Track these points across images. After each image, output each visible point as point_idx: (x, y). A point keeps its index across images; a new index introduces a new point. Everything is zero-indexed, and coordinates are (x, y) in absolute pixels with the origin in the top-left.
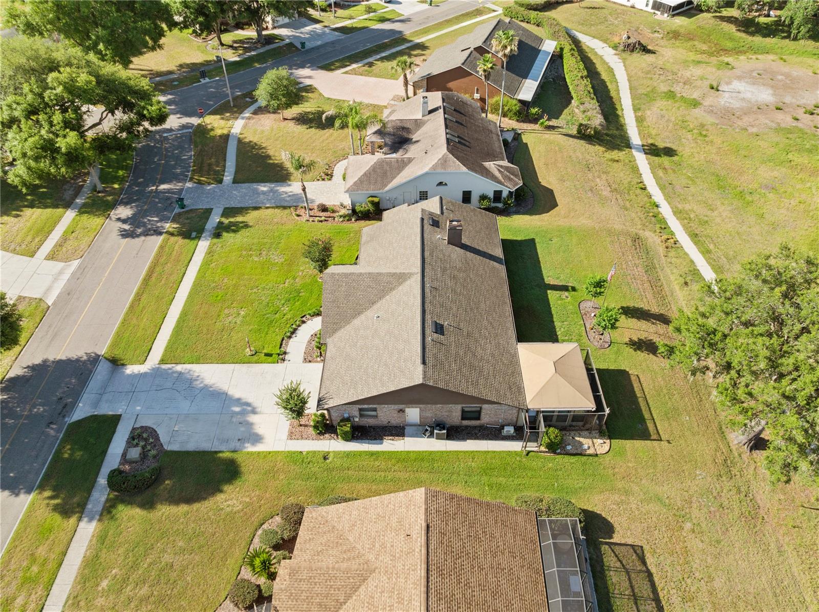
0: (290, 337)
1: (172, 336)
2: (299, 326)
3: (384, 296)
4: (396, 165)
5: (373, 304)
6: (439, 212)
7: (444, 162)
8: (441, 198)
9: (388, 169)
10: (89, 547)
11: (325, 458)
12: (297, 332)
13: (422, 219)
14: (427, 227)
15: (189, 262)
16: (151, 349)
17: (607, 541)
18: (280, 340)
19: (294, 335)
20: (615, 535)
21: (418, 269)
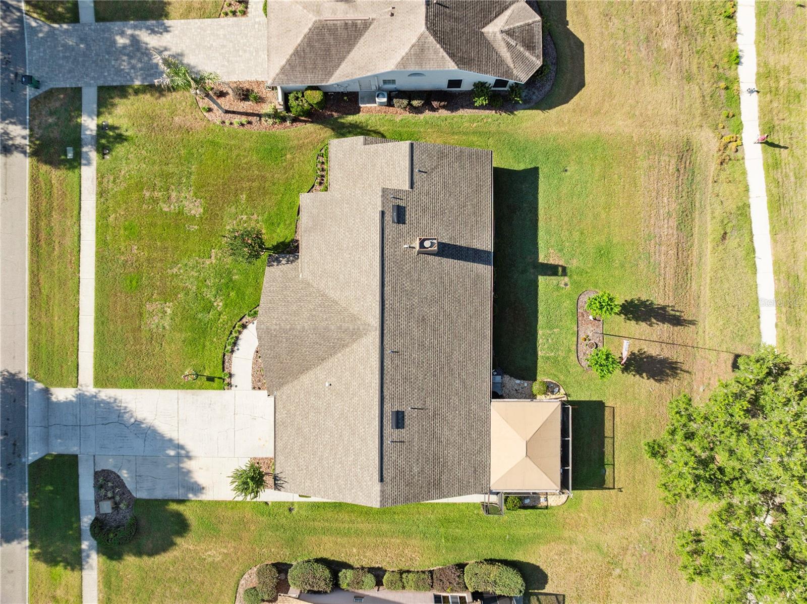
0: (232, 351)
1: (96, 346)
2: (240, 332)
3: (335, 353)
4: (344, 34)
5: (322, 360)
6: (406, 187)
7: (419, 50)
8: (412, 145)
9: (332, 42)
10: (100, 591)
11: (290, 510)
12: (239, 342)
13: (383, 213)
14: (390, 226)
15: (79, 213)
16: (78, 365)
17: (540, 591)
18: (221, 356)
19: (236, 348)
20: (547, 586)
21: (375, 322)
